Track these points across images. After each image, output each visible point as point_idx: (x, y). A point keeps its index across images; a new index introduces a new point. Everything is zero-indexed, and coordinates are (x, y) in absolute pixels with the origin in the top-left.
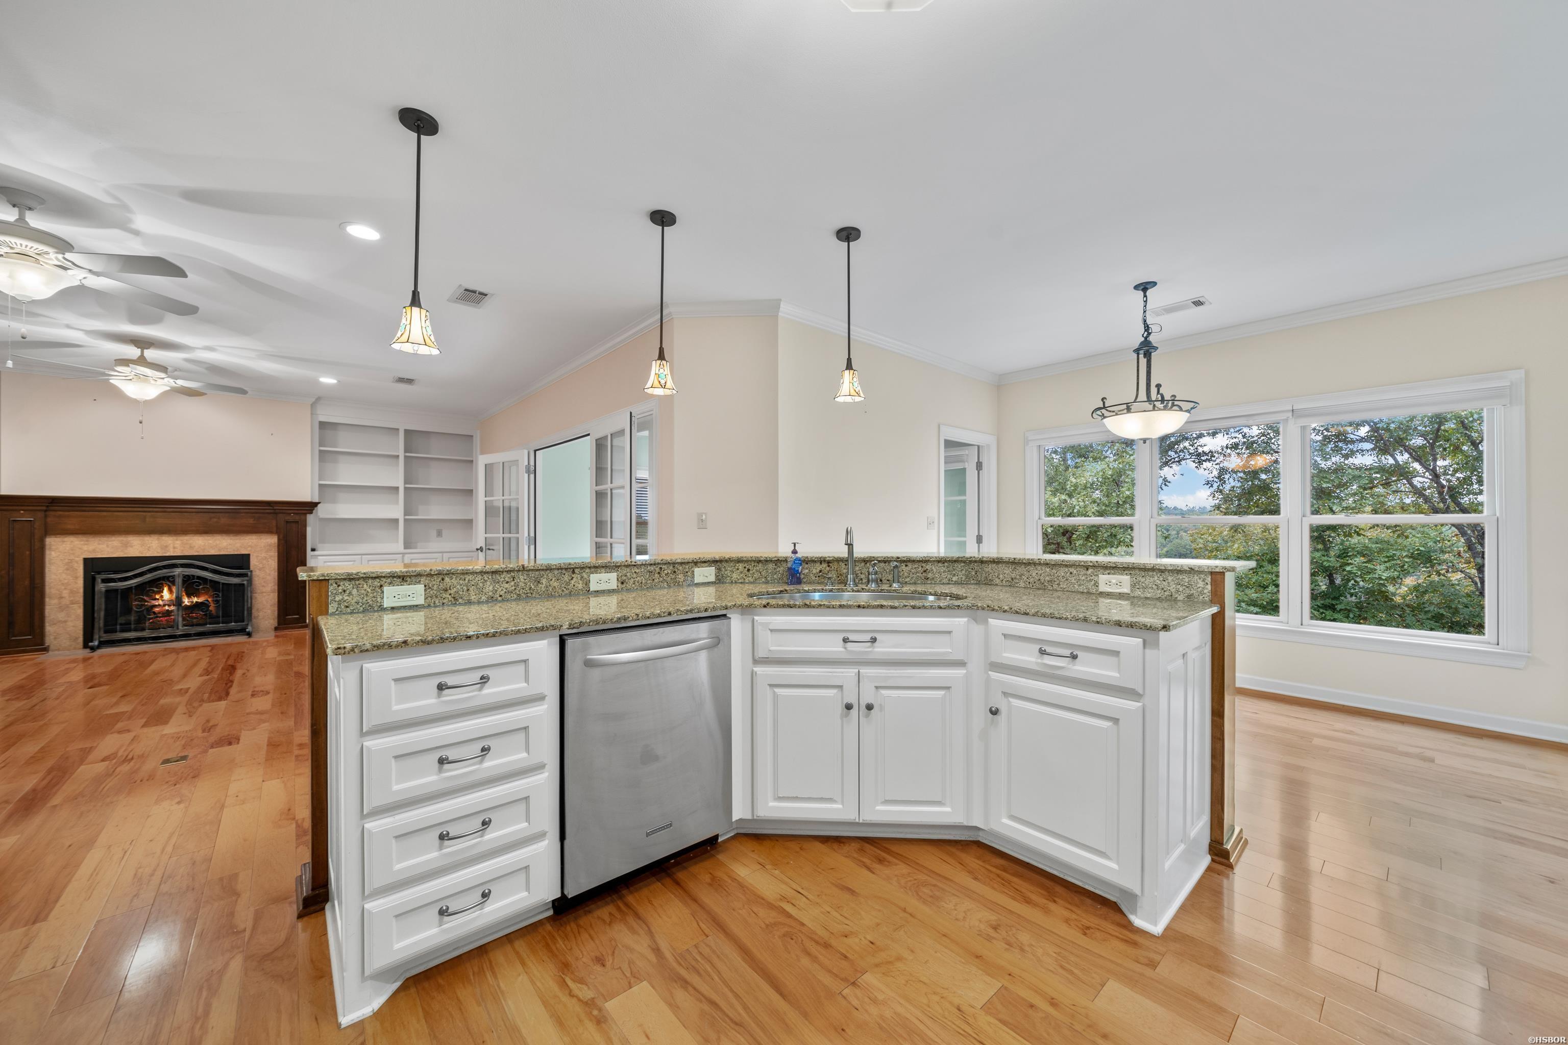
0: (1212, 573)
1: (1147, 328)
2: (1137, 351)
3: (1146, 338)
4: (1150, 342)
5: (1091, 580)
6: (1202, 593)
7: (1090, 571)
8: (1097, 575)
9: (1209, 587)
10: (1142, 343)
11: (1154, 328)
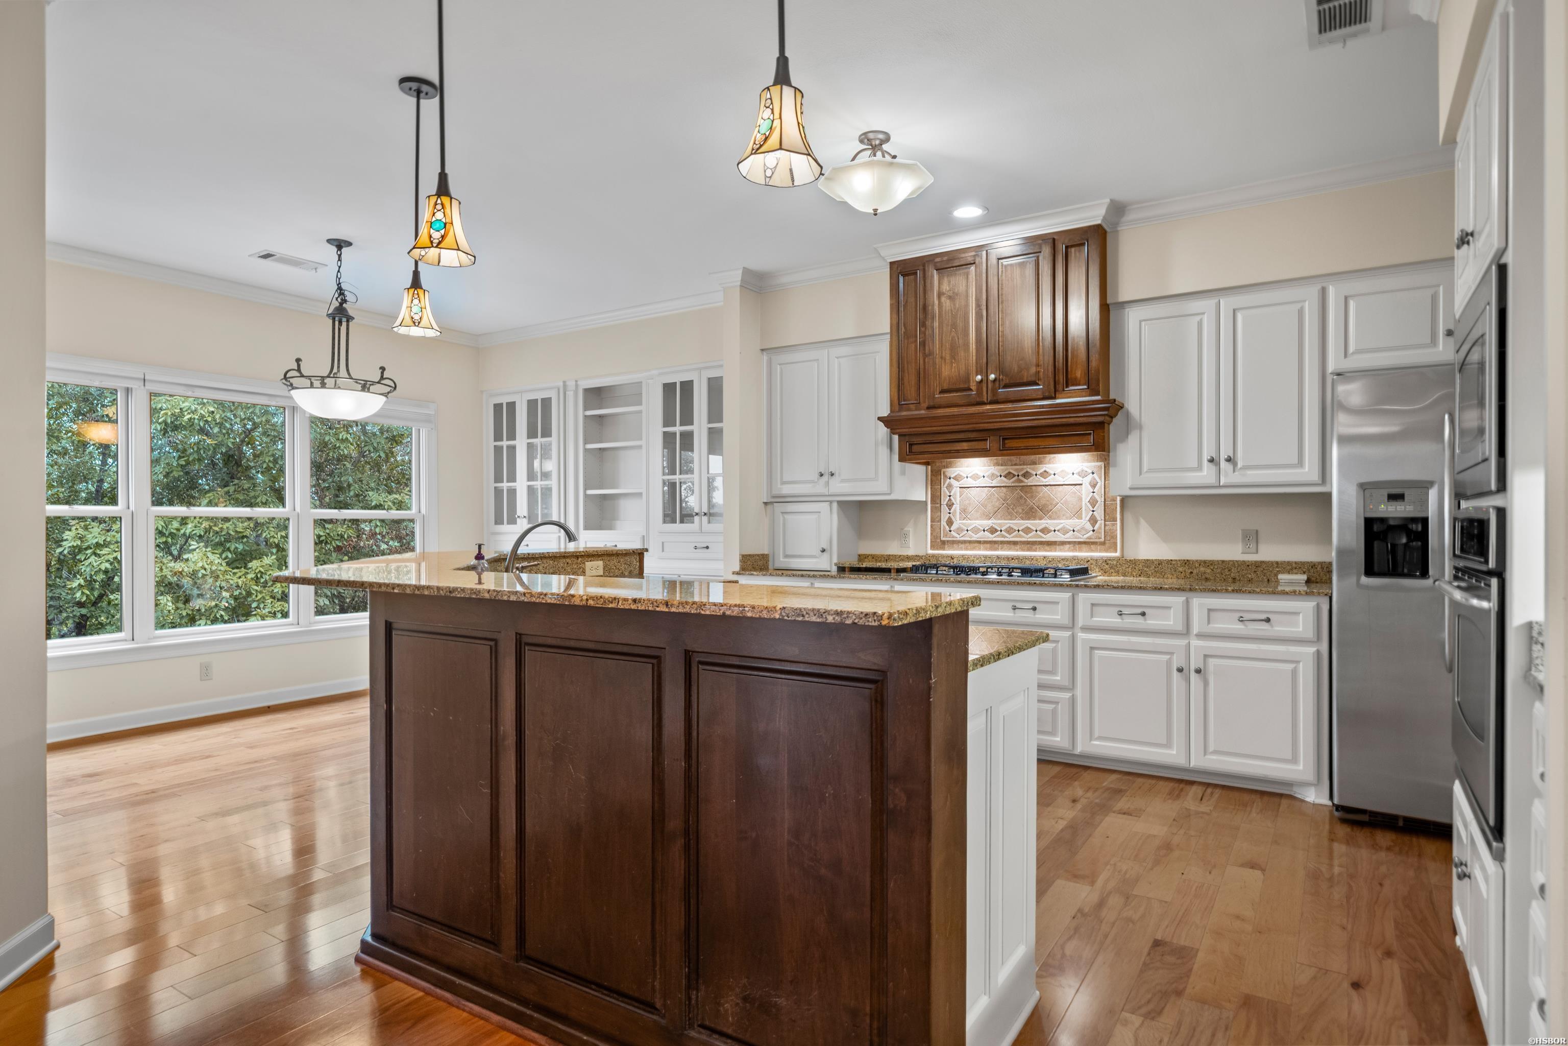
0: (639, 554)
1: (340, 291)
2: (332, 316)
3: (341, 304)
4: (345, 310)
5: (580, 568)
6: (635, 568)
7: (580, 559)
8: (584, 563)
9: (638, 564)
10: (336, 309)
11: (349, 297)
